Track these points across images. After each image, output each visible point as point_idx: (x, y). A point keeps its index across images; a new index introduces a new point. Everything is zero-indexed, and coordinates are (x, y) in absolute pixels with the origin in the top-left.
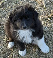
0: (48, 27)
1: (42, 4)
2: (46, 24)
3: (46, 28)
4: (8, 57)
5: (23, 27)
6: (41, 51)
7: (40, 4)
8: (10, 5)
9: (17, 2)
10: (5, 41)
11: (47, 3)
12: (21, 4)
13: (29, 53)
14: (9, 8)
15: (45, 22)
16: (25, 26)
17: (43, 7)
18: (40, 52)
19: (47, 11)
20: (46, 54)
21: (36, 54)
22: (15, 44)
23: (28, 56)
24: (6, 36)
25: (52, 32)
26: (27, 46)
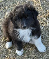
0: (44, 27)
1: (39, 4)
2: (42, 24)
3: (43, 27)
4: (5, 57)
5: (23, 26)
6: (38, 50)
7: (36, 5)
8: (7, 6)
9: (14, 2)
10: (3, 41)
11: (44, 3)
12: (18, 4)
13: (27, 53)
14: (6, 9)
15: (42, 22)
16: (25, 25)
17: (40, 7)
18: (37, 52)
19: (43, 11)
20: (42, 53)
21: (33, 54)
22: (12, 44)
23: (25, 55)
24: (4, 36)
25: (48, 31)
26: (24, 45)
